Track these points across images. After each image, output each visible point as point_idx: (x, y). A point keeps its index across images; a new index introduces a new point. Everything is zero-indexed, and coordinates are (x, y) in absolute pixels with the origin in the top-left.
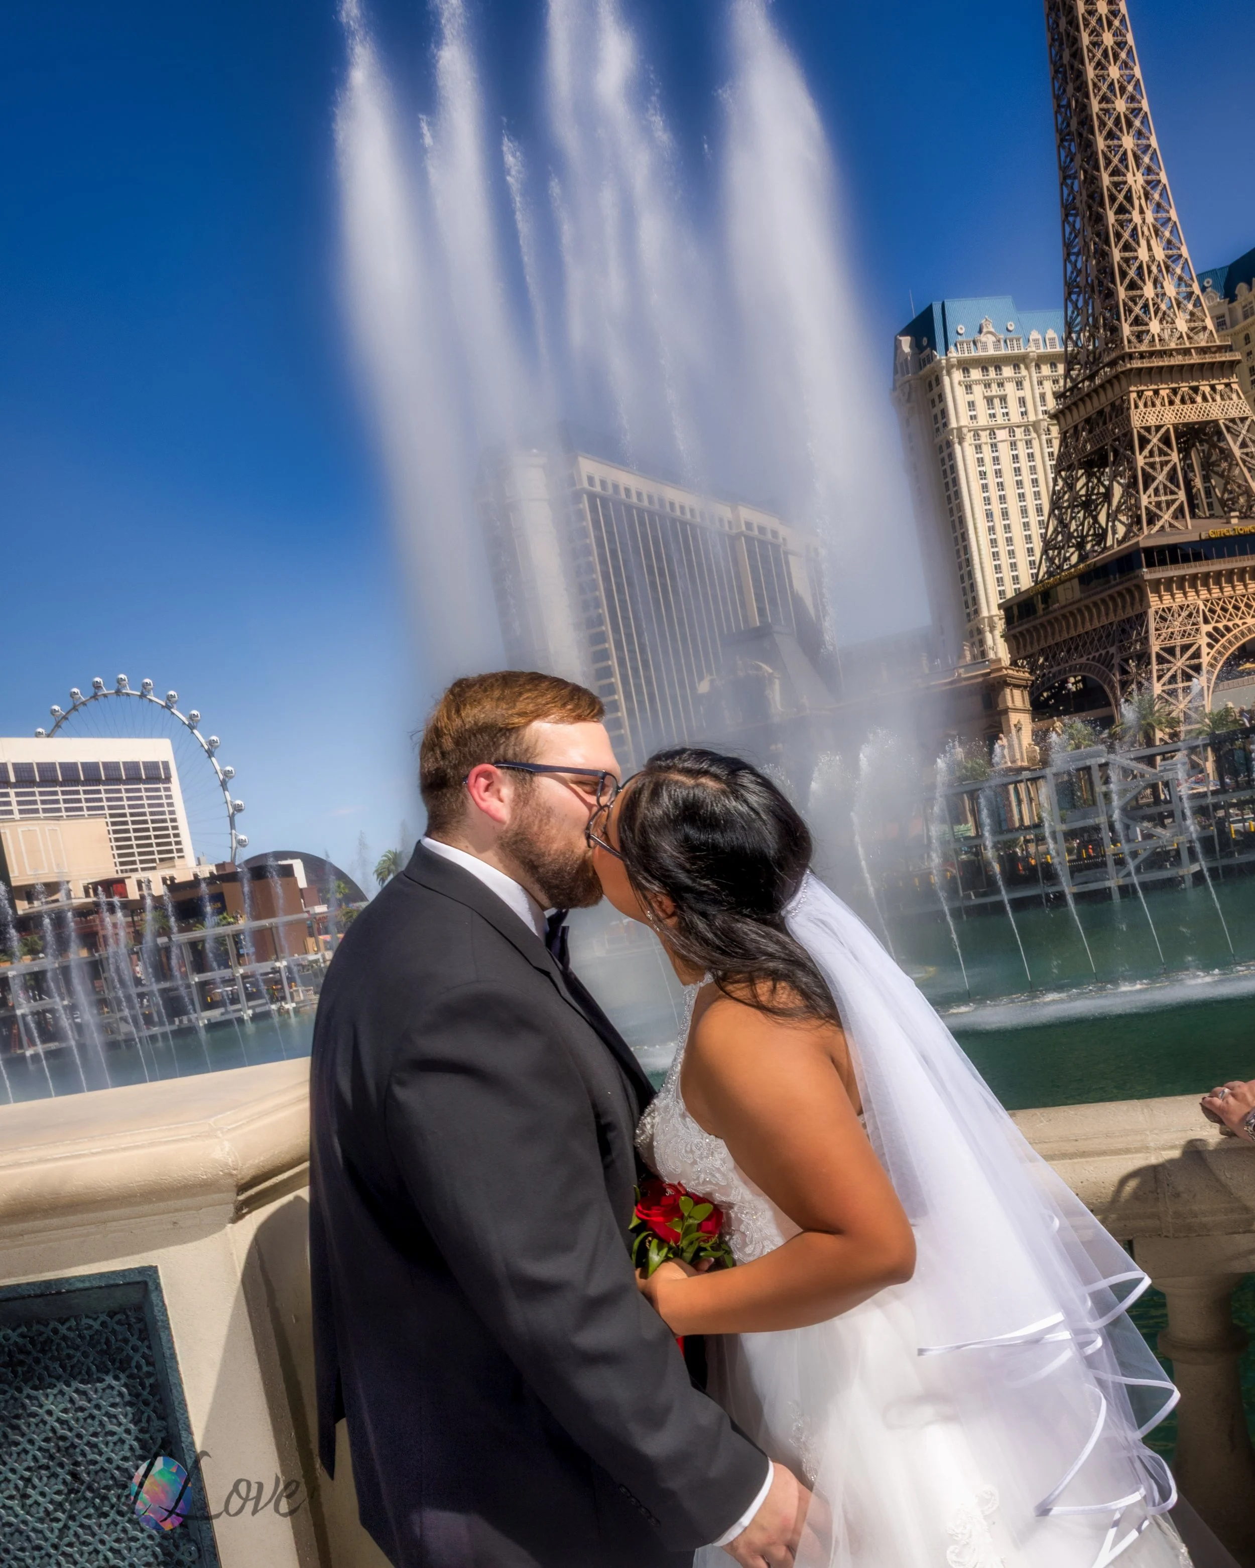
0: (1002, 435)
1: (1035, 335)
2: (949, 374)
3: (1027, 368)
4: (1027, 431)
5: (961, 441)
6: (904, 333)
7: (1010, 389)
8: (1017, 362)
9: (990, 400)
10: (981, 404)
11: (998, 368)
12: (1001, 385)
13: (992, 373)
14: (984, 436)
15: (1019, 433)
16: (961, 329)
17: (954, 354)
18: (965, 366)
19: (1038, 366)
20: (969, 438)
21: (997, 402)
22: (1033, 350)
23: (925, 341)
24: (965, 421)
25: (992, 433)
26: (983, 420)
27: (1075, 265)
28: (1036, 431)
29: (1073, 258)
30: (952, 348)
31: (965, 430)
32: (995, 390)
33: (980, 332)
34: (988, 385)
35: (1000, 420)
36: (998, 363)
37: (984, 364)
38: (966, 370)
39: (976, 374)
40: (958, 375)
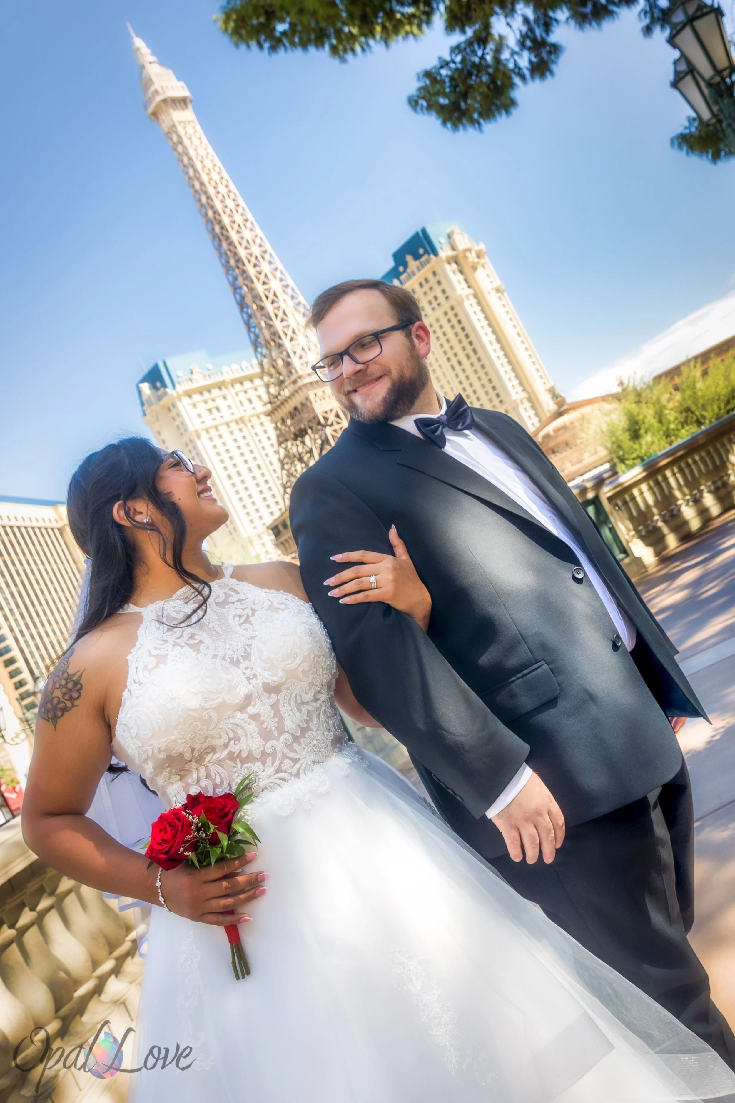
0: (223, 429)
1: (225, 369)
2: (180, 400)
3: (226, 388)
4: (237, 423)
5: (199, 437)
6: (143, 381)
7: (220, 402)
8: (220, 386)
9: (210, 411)
10: (205, 414)
11: (209, 391)
12: (213, 400)
13: (206, 394)
14: (213, 431)
15: (233, 425)
16: (180, 373)
17: (180, 389)
18: (189, 394)
19: (233, 386)
20: (204, 436)
21: (214, 411)
22: (228, 377)
23: (158, 384)
24: (198, 426)
25: (216, 428)
26: (209, 423)
27: (254, 333)
28: (243, 422)
29: (253, 330)
30: (177, 385)
31: (200, 431)
32: (211, 405)
33: (192, 372)
34: (206, 402)
35: (219, 421)
36: (208, 389)
37: (200, 391)
38: (190, 396)
39: (196, 397)
40: (186, 400)
